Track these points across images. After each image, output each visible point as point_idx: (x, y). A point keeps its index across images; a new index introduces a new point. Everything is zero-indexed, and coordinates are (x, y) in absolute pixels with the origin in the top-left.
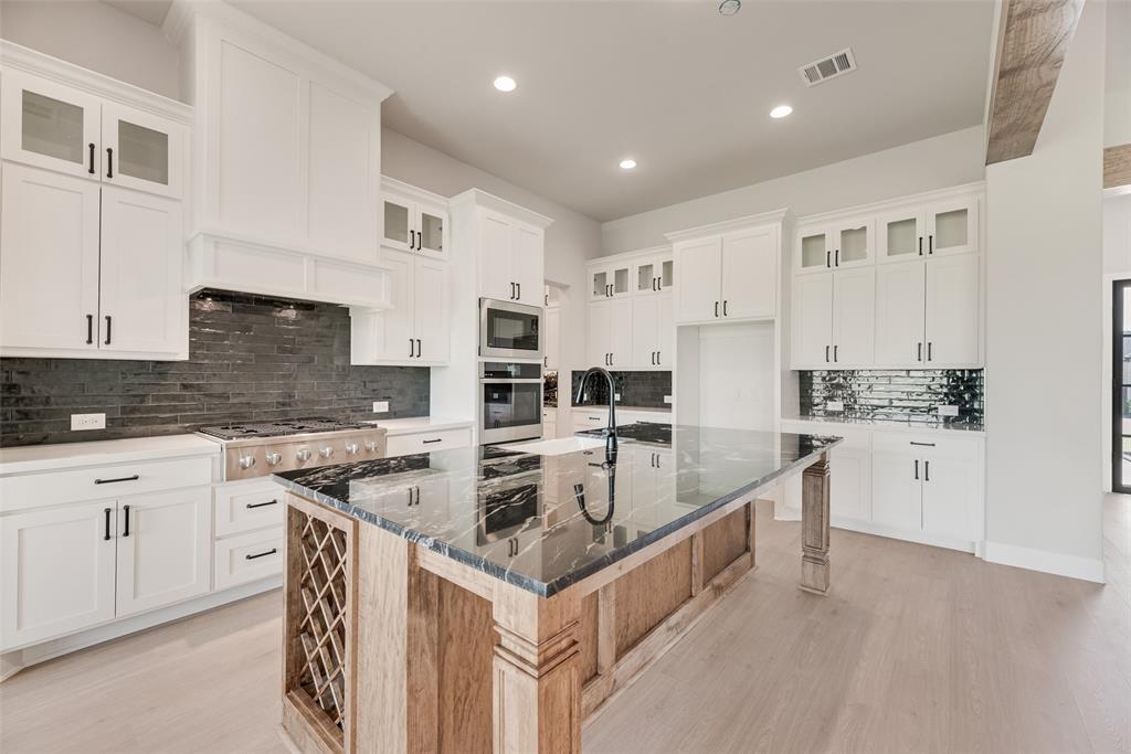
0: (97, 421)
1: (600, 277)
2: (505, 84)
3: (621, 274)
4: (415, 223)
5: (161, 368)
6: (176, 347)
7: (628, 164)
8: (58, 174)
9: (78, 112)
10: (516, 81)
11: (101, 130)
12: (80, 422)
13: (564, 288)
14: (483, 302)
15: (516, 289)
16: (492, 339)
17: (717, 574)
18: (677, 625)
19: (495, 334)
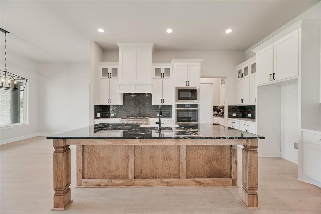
0: (113, 115)
1: (240, 72)
2: (169, 31)
3: (246, 69)
5: (120, 107)
7: (229, 31)
8: (105, 79)
9: (107, 69)
10: (172, 29)
11: (110, 72)
13: (226, 77)
14: (176, 88)
15: (188, 83)
16: (179, 98)
17: (199, 177)
18: (167, 183)
19: (181, 96)
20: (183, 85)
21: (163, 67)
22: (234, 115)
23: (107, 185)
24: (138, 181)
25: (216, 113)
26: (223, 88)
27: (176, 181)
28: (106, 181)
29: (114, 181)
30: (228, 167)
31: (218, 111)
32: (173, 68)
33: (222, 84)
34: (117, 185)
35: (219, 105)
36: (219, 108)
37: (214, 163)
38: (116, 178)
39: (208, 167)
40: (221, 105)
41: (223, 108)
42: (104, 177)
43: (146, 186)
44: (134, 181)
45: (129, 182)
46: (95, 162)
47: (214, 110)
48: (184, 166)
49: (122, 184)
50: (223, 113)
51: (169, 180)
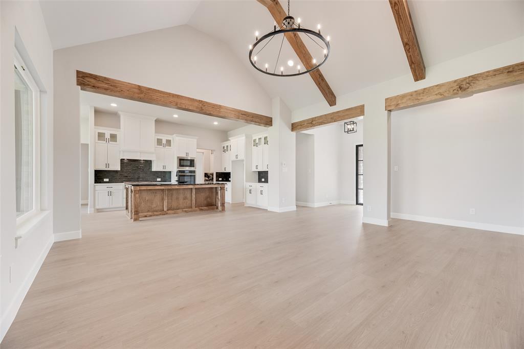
0: (107, 180)
1: (224, 147)
3: (227, 147)
4: (164, 142)
5: (116, 172)
6: (118, 168)
8: (102, 143)
9: (104, 134)
11: (108, 136)
12: (105, 180)
14: (178, 157)
15: (187, 154)
16: (181, 165)
17: (202, 207)
18: (185, 211)
19: (182, 164)
20: (183, 155)
21: (164, 138)
22: (220, 179)
23: (151, 216)
24: (169, 212)
25: (207, 179)
26: (212, 157)
27: (190, 209)
28: (150, 213)
29: (155, 213)
30: (214, 201)
31: (208, 177)
32: (173, 139)
33: (212, 154)
34: (157, 215)
35: (209, 172)
36: (209, 175)
37: (208, 199)
38: (157, 211)
39: (205, 202)
40: (211, 172)
41: (213, 175)
42: (148, 211)
43: (174, 213)
44: (167, 212)
45: (164, 213)
46: (143, 203)
47: (205, 176)
48: (194, 201)
49: (160, 214)
50: (213, 179)
51: (186, 210)
